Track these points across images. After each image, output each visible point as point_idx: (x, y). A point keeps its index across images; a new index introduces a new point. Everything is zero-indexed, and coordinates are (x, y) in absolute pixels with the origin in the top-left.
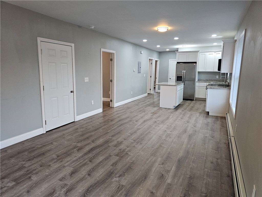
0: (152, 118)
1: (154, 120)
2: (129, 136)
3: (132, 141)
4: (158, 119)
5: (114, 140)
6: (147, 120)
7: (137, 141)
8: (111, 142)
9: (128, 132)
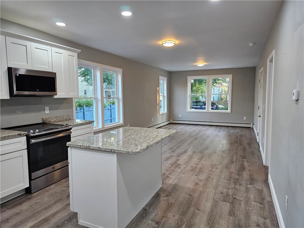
0: (178, 156)
1: (175, 154)
4: (170, 155)
6: (183, 154)
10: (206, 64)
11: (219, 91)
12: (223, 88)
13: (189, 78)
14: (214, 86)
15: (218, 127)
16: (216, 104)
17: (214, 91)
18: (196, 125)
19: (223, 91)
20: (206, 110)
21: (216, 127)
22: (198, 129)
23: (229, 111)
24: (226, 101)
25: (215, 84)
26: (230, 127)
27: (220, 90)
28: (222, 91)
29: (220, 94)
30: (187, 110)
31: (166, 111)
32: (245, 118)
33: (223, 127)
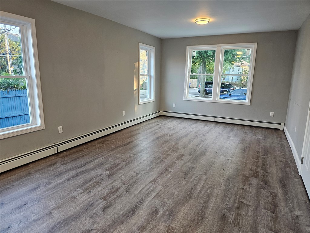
2: (169, 167)
3: (165, 160)
5: (188, 162)
7: (159, 160)
8: (190, 159)
9: (172, 173)
10: (211, 20)
11: (239, 70)
12: (244, 68)
13: (189, 48)
14: (232, 64)
15: (228, 126)
16: (233, 87)
17: (233, 70)
18: (195, 121)
19: (244, 71)
20: (212, 99)
21: (225, 125)
22: (195, 130)
23: (247, 101)
24: (246, 82)
25: (233, 63)
26: (246, 128)
27: (241, 70)
28: (242, 71)
29: (240, 75)
30: (185, 97)
31: (153, 98)
32: (272, 114)
33: (236, 126)
